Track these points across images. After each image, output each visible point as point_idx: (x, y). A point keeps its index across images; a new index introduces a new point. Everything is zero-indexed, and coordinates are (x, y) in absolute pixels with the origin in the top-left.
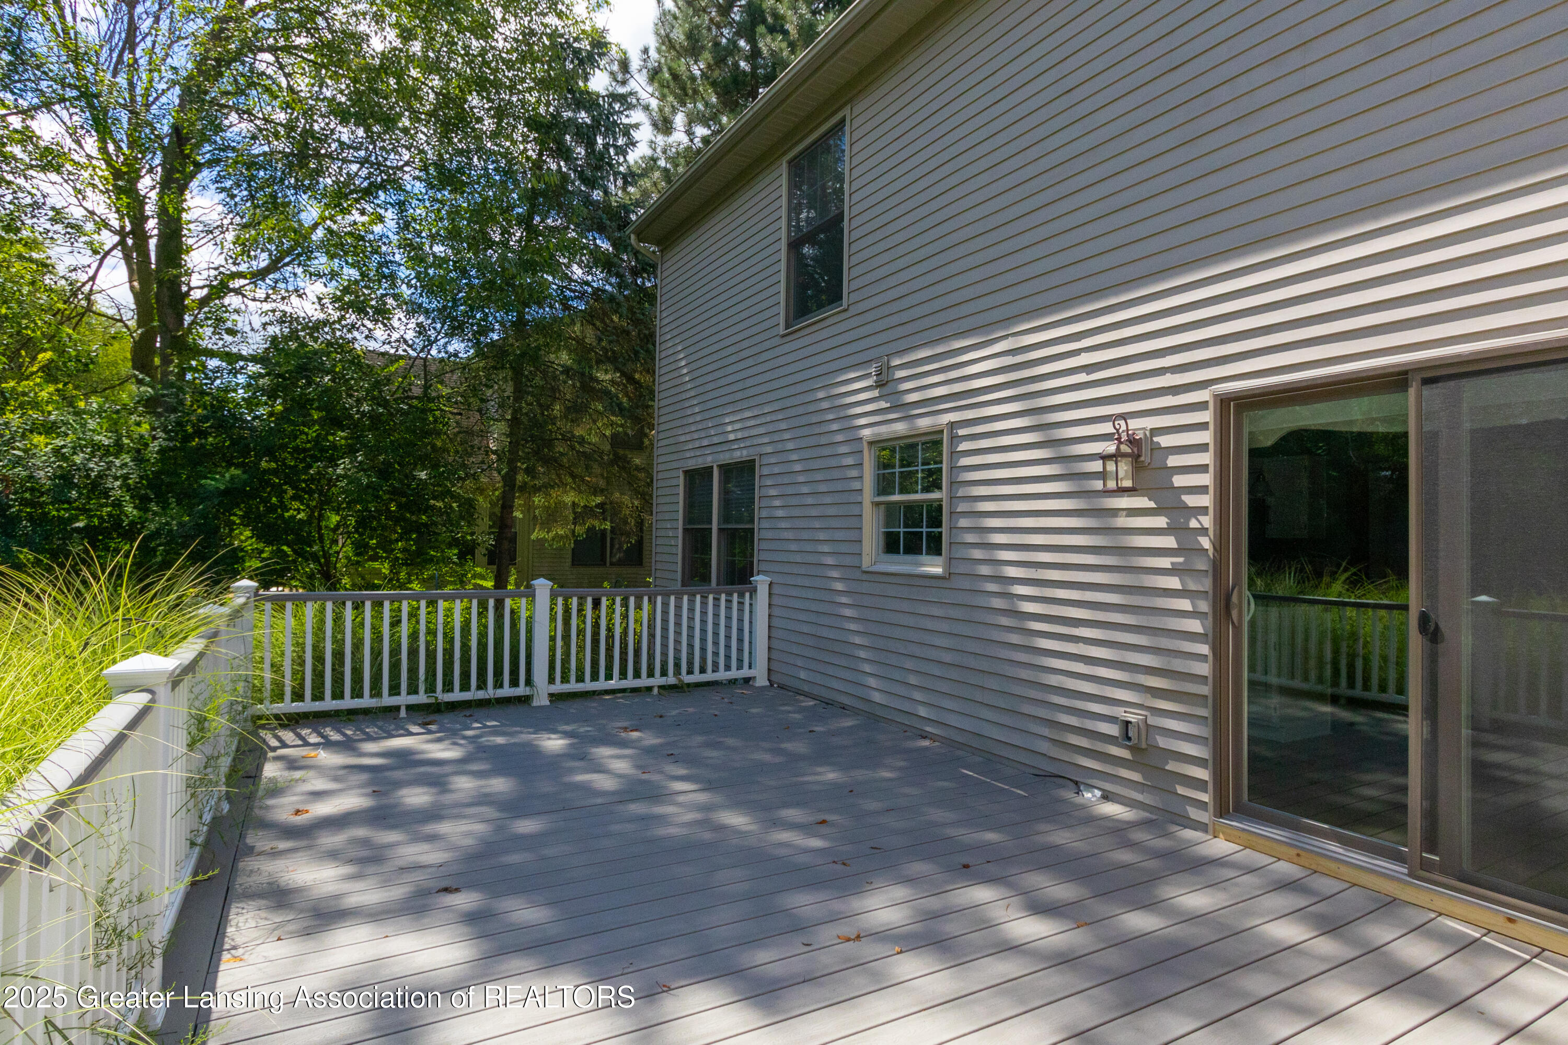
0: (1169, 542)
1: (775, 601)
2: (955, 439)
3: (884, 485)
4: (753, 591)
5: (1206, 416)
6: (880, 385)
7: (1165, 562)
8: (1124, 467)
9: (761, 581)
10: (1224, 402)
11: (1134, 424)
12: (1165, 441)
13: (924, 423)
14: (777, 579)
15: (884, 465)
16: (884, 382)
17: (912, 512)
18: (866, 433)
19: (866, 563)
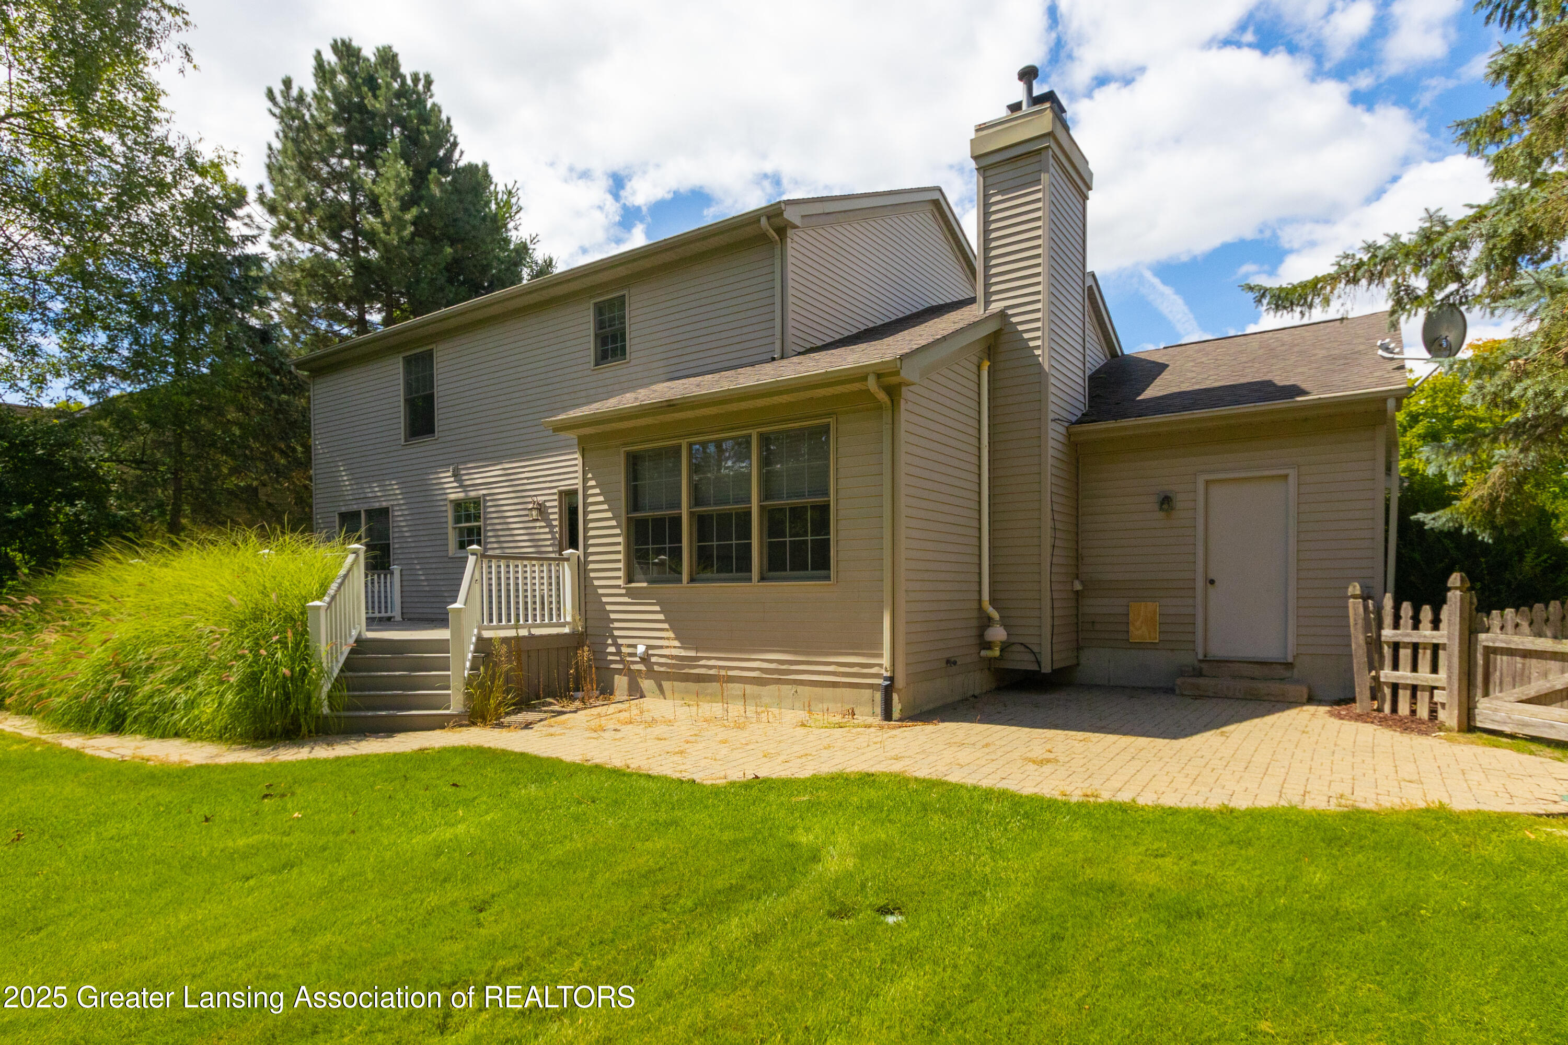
0: (549, 536)
1: (405, 578)
2: (485, 501)
3: (458, 520)
4: (392, 573)
5: (556, 497)
6: (454, 476)
7: (548, 543)
8: (534, 513)
9: (396, 569)
10: (561, 493)
11: (539, 498)
12: (548, 504)
13: (472, 494)
14: (405, 567)
15: (456, 511)
16: (456, 475)
17: (470, 531)
18: (452, 497)
19: (450, 554)
